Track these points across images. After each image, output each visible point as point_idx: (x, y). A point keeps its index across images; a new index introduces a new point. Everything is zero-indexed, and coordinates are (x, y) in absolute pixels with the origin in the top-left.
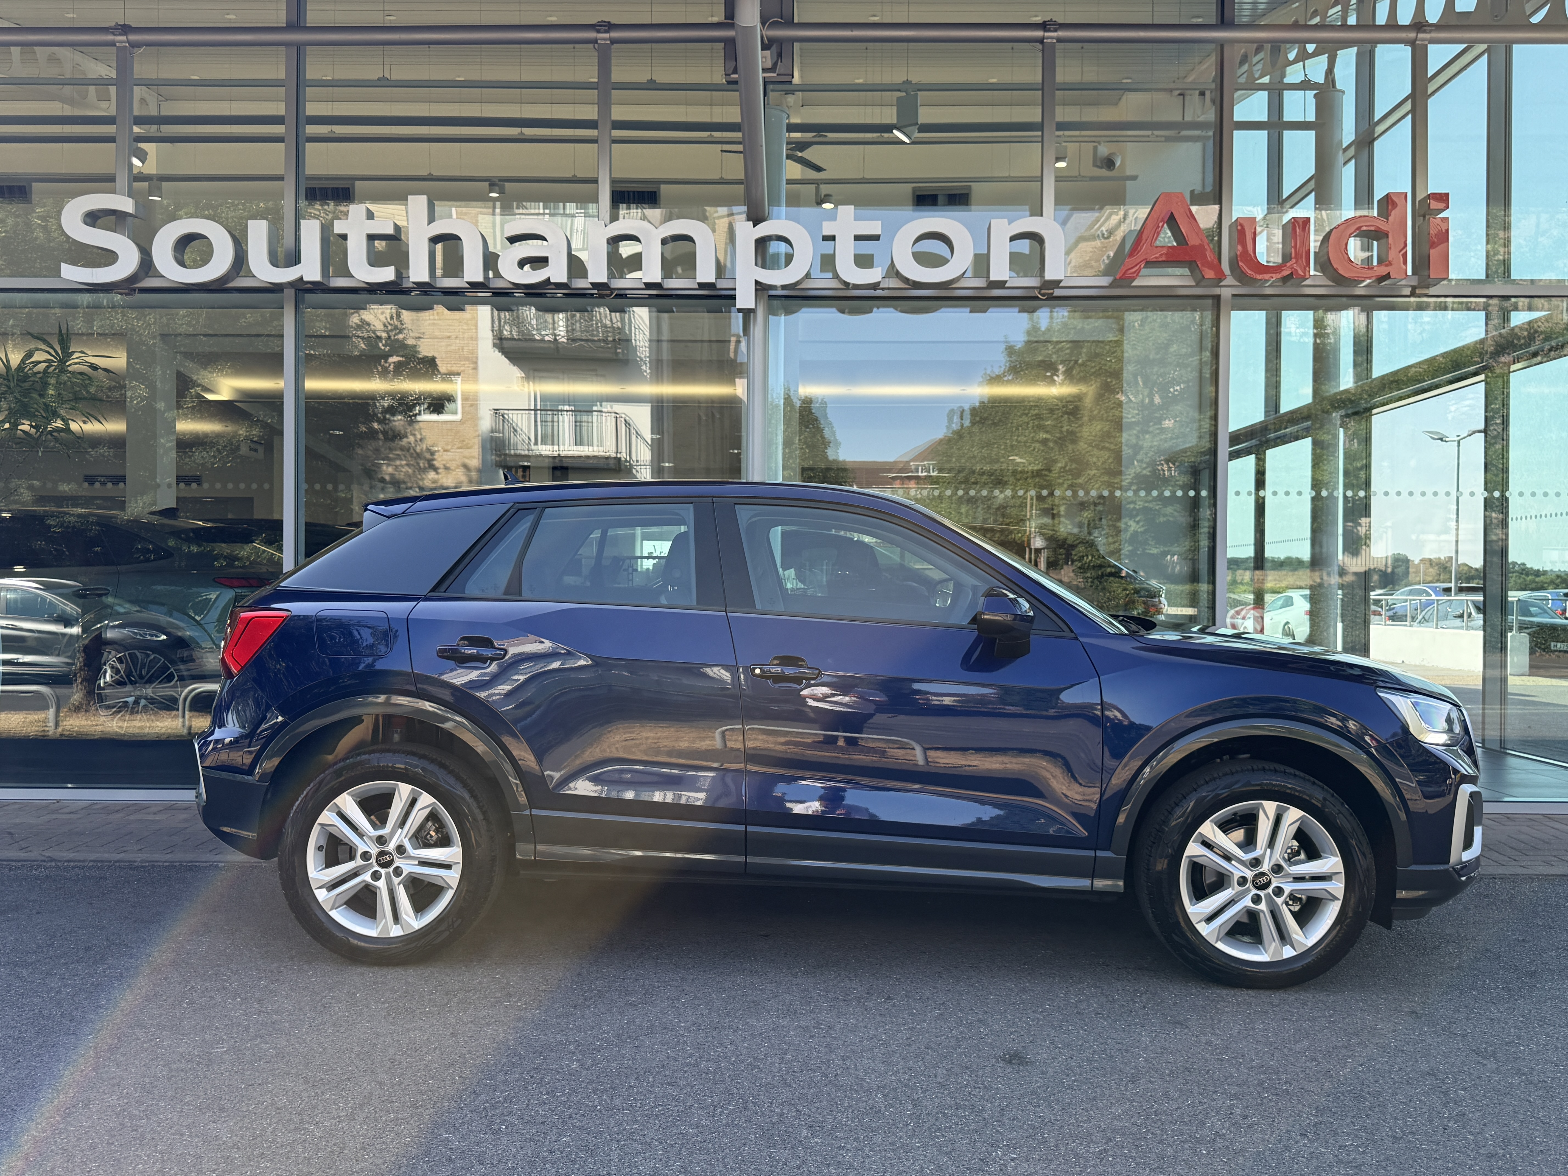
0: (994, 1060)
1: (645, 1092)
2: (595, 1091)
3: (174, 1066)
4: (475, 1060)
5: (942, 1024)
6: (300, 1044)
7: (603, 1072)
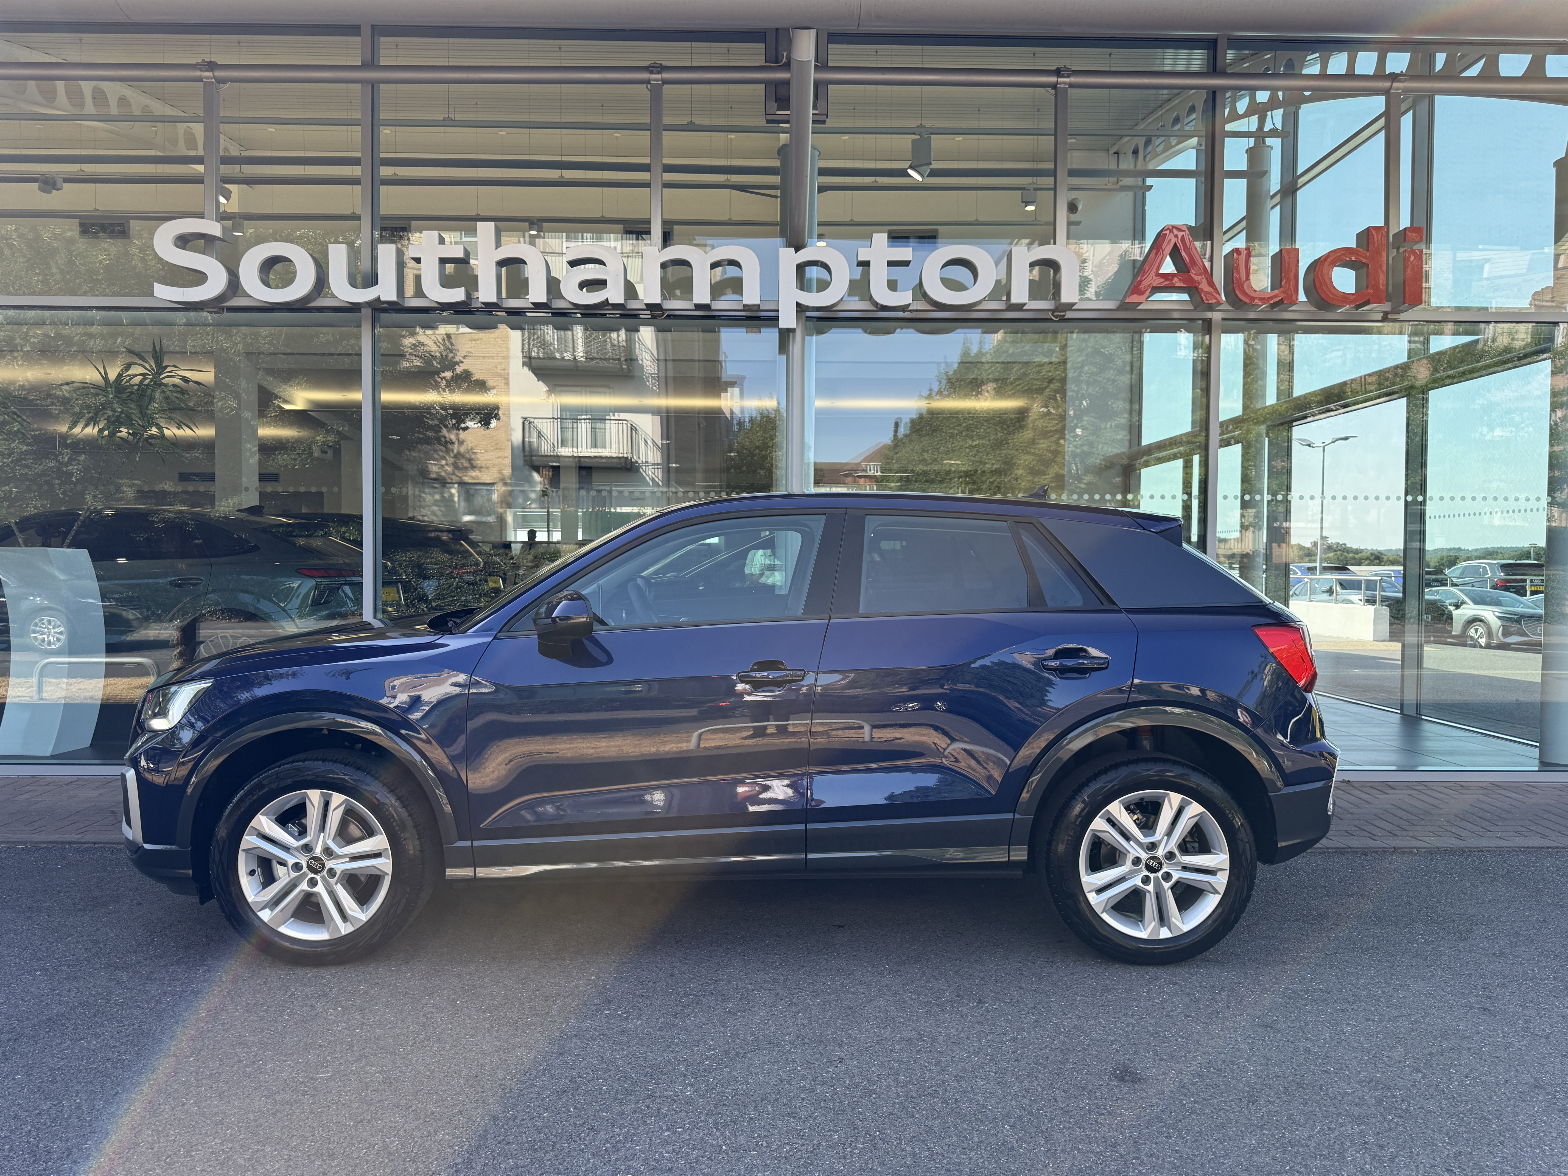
0: (1107, 1077)
1: (768, 1127)
2: (716, 1124)
3: (278, 1098)
4: (587, 1085)
5: (1041, 1032)
6: (407, 1066)
7: (720, 1100)
